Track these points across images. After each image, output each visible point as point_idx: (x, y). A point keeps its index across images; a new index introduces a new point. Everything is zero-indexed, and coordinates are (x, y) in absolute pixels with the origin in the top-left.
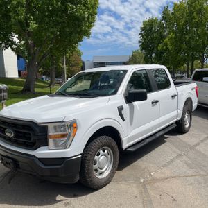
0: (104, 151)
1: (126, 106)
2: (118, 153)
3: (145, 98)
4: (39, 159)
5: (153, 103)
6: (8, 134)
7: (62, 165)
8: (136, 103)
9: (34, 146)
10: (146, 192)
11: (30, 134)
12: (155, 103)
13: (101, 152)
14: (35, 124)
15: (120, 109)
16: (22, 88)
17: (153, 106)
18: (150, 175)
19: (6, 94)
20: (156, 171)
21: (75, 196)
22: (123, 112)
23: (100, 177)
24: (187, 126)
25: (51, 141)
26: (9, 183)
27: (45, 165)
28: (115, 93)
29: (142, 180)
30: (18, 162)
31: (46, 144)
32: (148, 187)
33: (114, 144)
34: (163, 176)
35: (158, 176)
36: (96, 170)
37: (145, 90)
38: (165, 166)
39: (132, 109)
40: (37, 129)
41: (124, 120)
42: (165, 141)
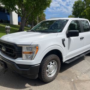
0: (53, 63)
1: (67, 39)
2: (60, 64)
3: (78, 35)
5: (81, 38)
7: (29, 69)
8: (72, 38)
9: (14, 57)
10: (75, 88)
11: (13, 50)
12: (82, 38)
13: (51, 63)
15: (63, 41)
16: (18, 29)
17: (81, 40)
19: (9, 30)
20: (80, 76)
21: (35, 85)
22: (65, 42)
23: (49, 76)
25: (24, 55)
27: (20, 68)
29: (72, 80)
32: (76, 85)
33: (59, 59)
34: (84, 79)
35: (81, 78)
36: (48, 73)
37: (78, 31)
38: (85, 73)
39: (70, 41)
41: (65, 47)
42: (85, 59)
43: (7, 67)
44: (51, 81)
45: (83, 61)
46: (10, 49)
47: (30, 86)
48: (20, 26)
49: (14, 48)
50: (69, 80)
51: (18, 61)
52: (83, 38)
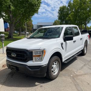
0: (55, 63)
1: (64, 43)
2: (61, 64)
3: (72, 39)
4: (29, 66)
5: (74, 42)
6: (13, 55)
7: (39, 69)
8: (68, 42)
10: (75, 81)
11: (24, 55)
13: (54, 63)
14: (27, 50)
18: (75, 73)
19: (4, 38)
20: (77, 72)
21: (43, 83)
22: (63, 45)
23: (54, 74)
24: (85, 52)
25: (34, 58)
26: (12, 78)
27: (31, 69)
28: (59, 37)
29: (72, 76)
30: (18, 68)
31: (32, 59)
32: (75, 78)
33: (59, 60)
34: (80, 74)
35: (78, 73)
36: (53, 71)
37: (72, 36)
38: (80, 69)
39: (66, 44)
40: (28, 53)
41: (63, 49)
42: (77, 59)
43: (19, 71)
44: (56, 78)
45: (76, 61)
46: (21, 54)
47: (39, 84)
48: (8, 33)
49: (25, 53)
50: (69, 76)
51: (30, 63)
52: (75, 41)
